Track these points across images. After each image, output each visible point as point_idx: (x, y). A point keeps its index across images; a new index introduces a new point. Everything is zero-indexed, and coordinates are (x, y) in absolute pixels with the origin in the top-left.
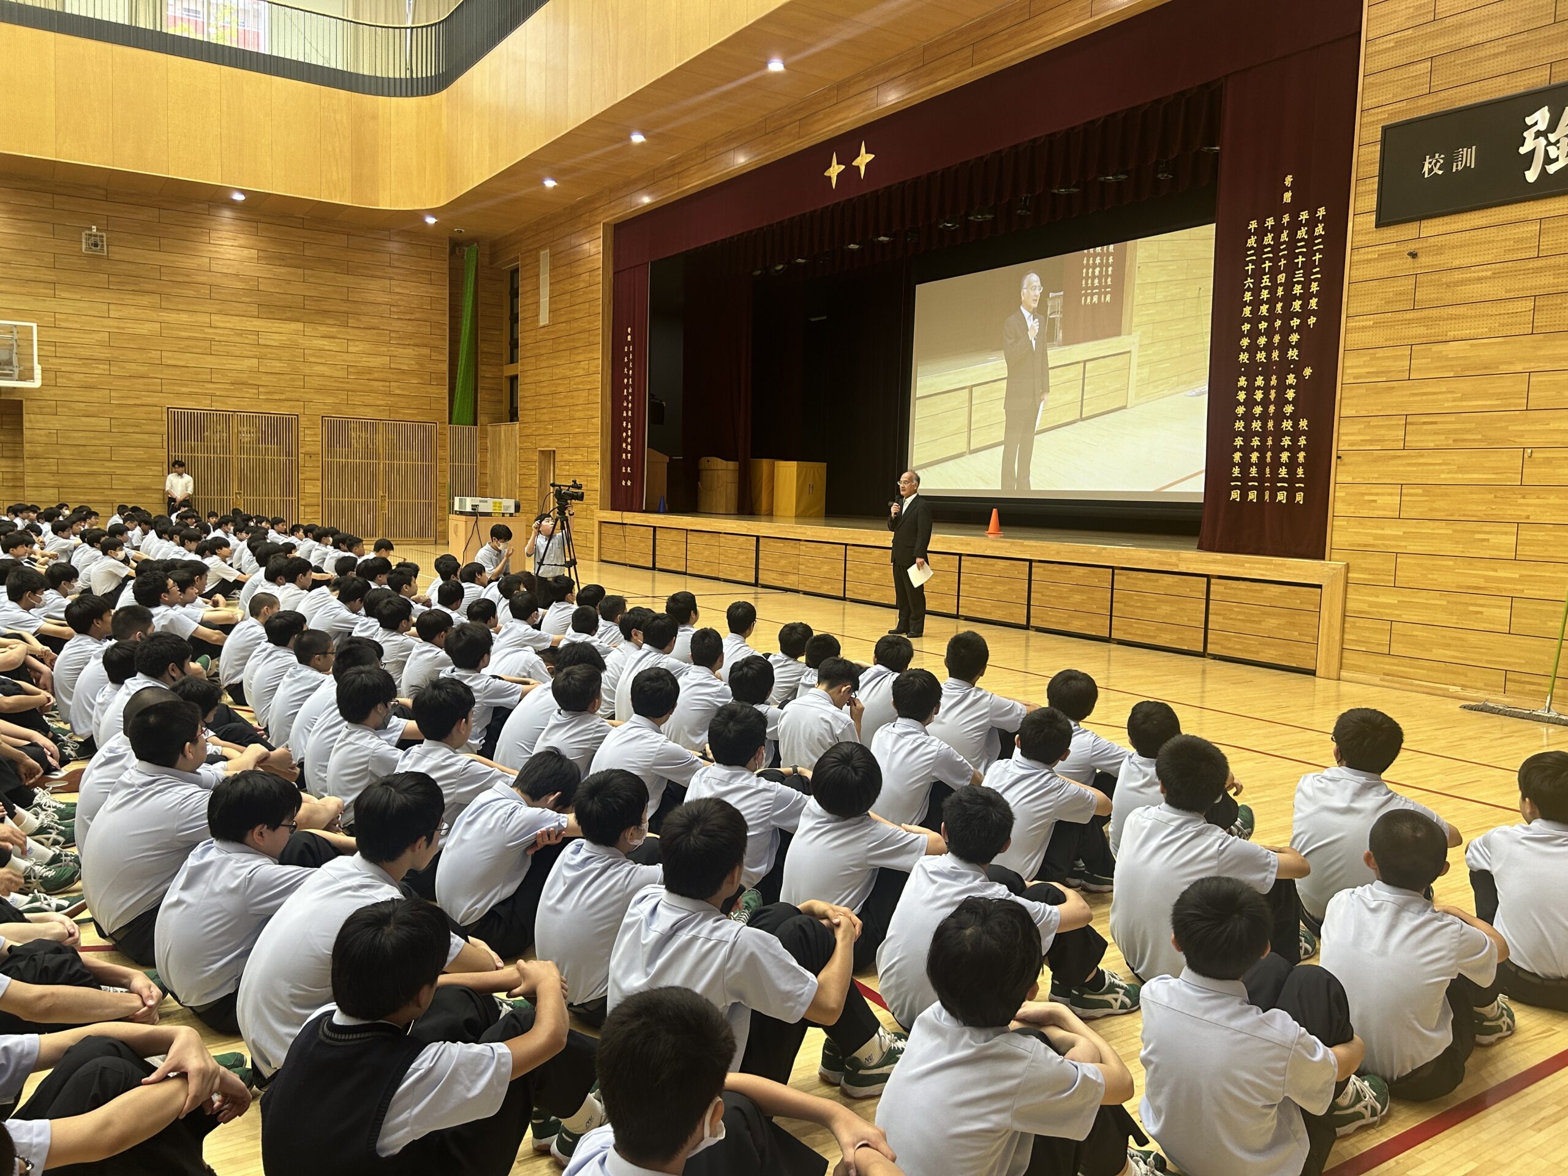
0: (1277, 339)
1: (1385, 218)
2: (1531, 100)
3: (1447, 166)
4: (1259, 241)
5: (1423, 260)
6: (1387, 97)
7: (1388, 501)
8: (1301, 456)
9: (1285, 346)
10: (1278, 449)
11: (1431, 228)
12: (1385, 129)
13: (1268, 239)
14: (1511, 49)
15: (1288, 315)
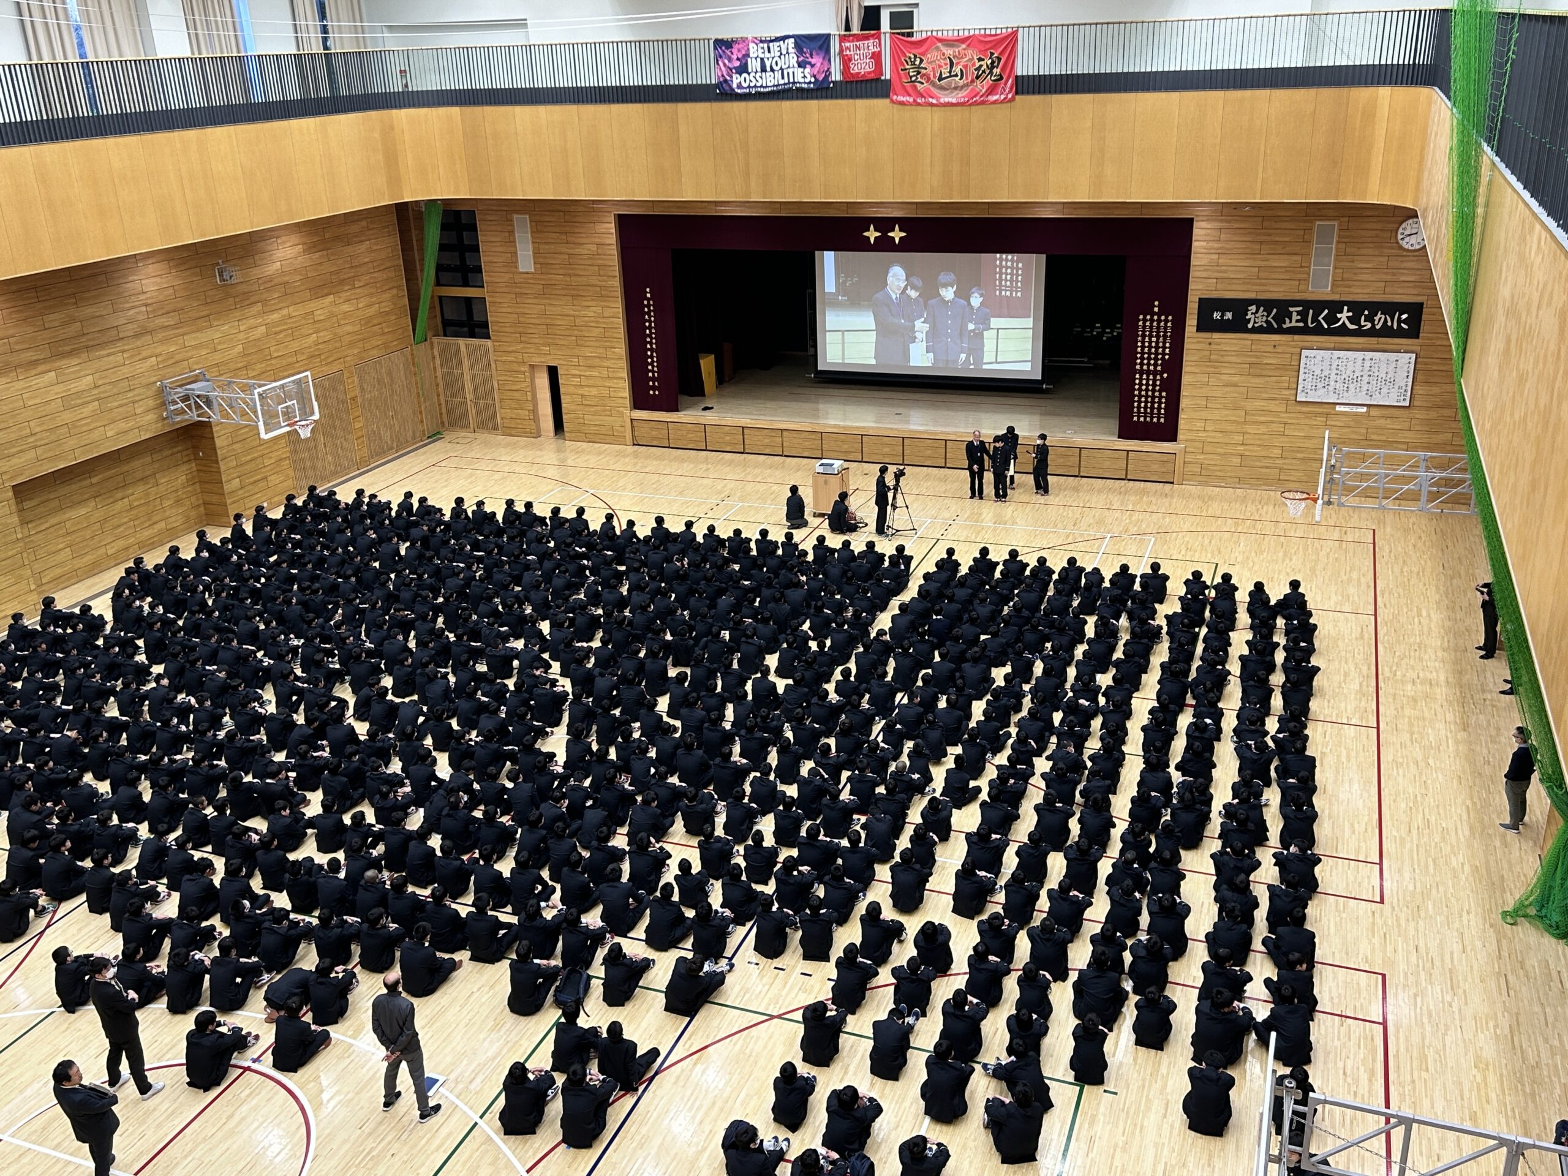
0: (1152, 362)
1: (1200, 328)
2: (1251, 302)
3: (1222, 316)
4: (1144, 324)
5: (1213, 346)
6: (1200, 287)
7: (1200, 424)
8: (1163, 406)
9: (1155, 365)
10: (1153, 403)
11: (1216, 335)
12: (1200, 299)
13: (1148, 324)
14: (1244, 283)
15: (1157, 354)
